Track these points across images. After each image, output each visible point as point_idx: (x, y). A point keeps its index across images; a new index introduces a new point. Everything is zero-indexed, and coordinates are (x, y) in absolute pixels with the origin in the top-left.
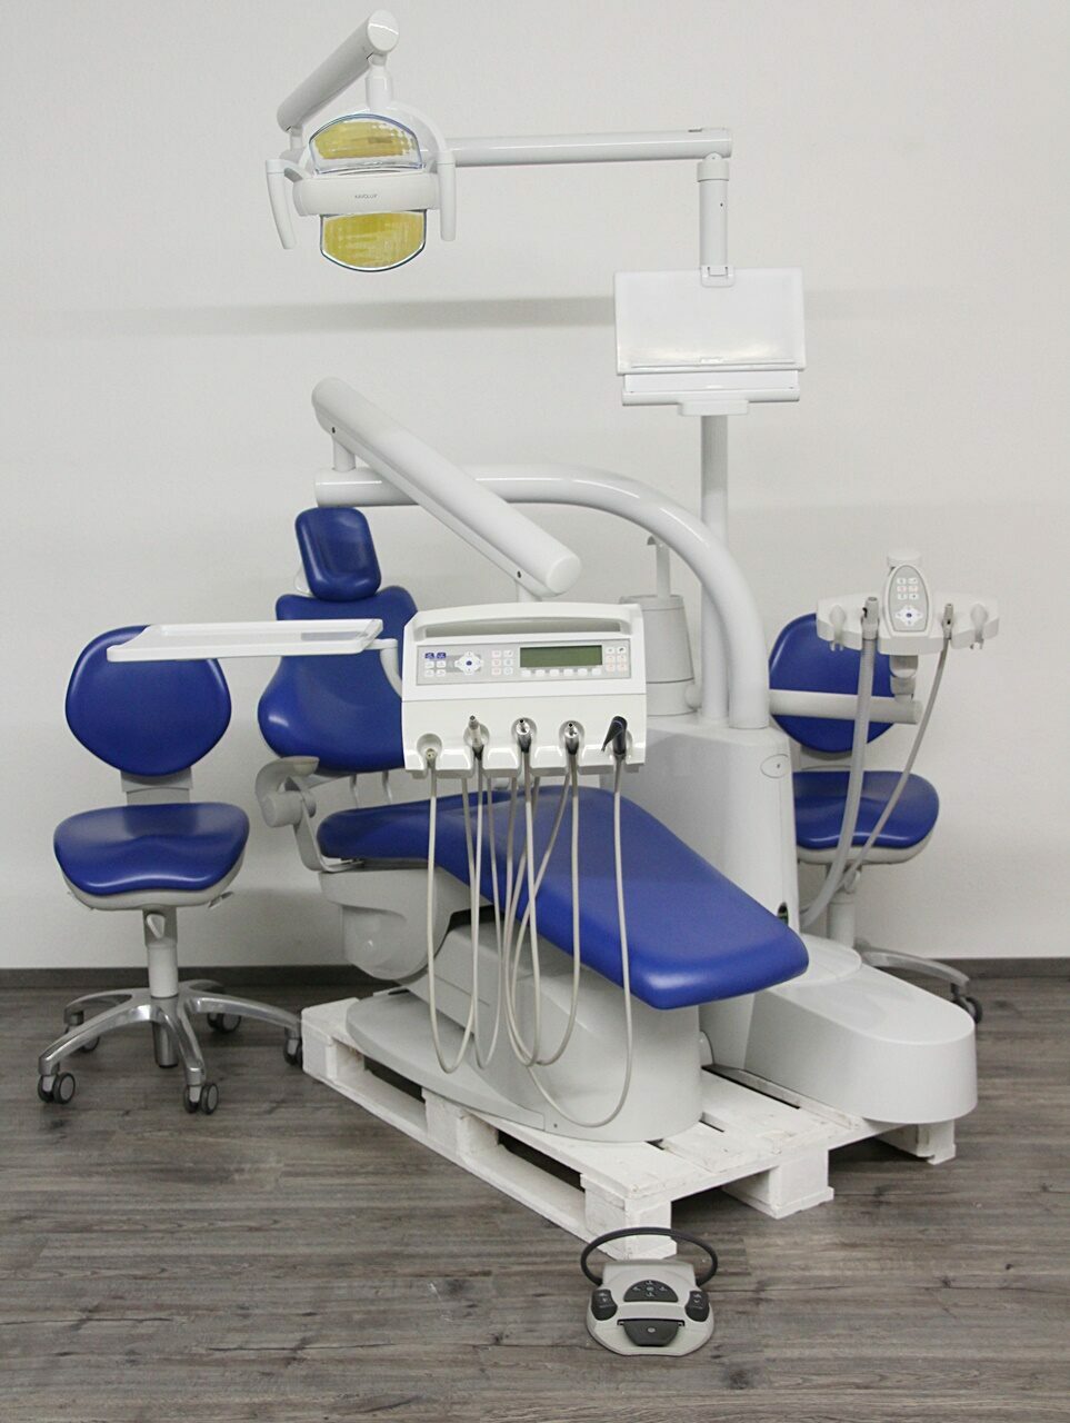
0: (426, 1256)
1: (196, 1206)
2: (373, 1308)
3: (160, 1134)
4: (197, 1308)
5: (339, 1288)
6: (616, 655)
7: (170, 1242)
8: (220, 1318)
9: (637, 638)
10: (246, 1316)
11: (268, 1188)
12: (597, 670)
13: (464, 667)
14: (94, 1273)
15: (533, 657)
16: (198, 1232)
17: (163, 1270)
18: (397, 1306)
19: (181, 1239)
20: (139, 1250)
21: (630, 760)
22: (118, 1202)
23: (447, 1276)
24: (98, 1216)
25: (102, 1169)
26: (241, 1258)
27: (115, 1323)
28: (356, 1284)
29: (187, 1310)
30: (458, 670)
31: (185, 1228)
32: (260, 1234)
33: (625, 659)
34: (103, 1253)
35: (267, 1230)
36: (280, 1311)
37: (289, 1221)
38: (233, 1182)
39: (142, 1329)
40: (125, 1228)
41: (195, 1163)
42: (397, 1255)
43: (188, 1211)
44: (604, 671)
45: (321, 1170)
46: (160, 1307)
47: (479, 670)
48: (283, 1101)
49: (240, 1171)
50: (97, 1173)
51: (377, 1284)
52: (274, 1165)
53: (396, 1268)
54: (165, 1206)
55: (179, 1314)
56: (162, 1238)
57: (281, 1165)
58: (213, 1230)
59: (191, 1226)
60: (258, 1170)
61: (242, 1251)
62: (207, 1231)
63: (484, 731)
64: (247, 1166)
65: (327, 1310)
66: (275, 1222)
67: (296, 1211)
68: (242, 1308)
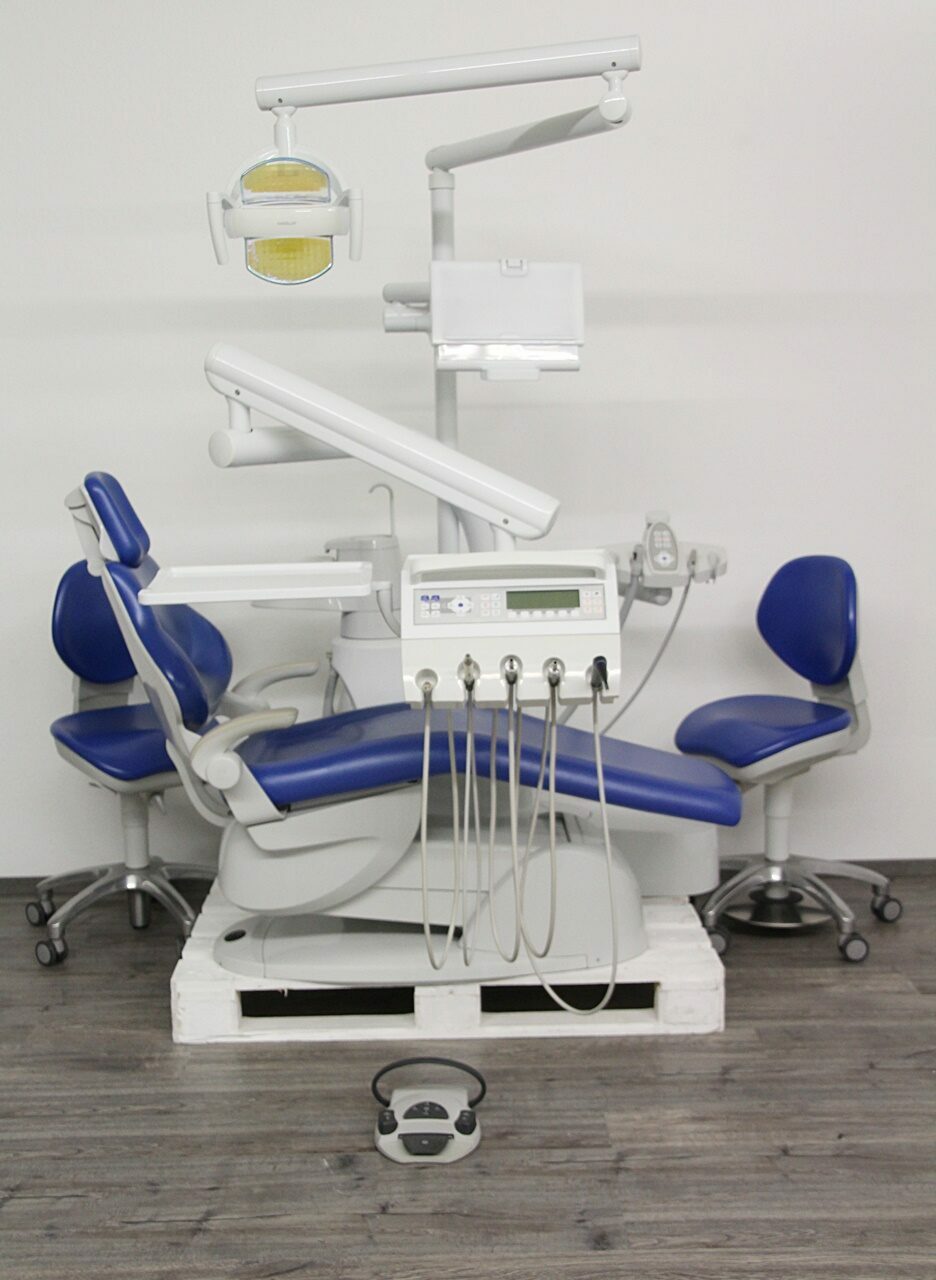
0: (319, 1134)
1: (111, 1092)
2: (272, 1182)
3: (76, 1027)
4: (112, 1185)
5: (241, 1165)
6: (592, 598)
8: (131, 1194)
9: (611, 583)
10: (155, 1192)
11: (175, 1074)
12: (575, 612)
13: (456, 608)
14: (16, 1155)
15: (519, 600)
16: (112, 1116)
17: (80, 1151)
18: (293, 1180)
19: (98, 1122)
20: (57, 1134)
21: (605, 692)
22: (37, 1089)
23: (339, 1152)
24: (21, 1103)
25: (24, 1060)
26: (151, 1139)
27: (35, 1200)
28: (255, 1160)
29: (101, 1187)
30: (450, 611)
31: (100, 1112)
32: (168, 1116)
33: (601, 602)
34: (24, 1137)
35: (174, 1113)
36: (187, 1186)
37: (195, 1105)
39: (61, 1205)
40: (45, 1113)
41: (110, 1053)
42: (292, 1134)
43: (103, 1097)
44: (582, 613)
46: (76, 1185)
47: (470, 611)
49: (151, 1059)
50: (19, 1064)
51: (275, 1159)
53: (294, 1147)
54: (82, 1093)
55: (94, 1191)
56: (79, 1122)
59: (105, 1110)
60: (166, 1059)
61: (150, 1133)
62: (120, 1115)
63: (477, 667)
64: (157, 1055)
65: (230, 1185)
66: (182, 1105)
67: (201, 1095)
68: (152, 1184)
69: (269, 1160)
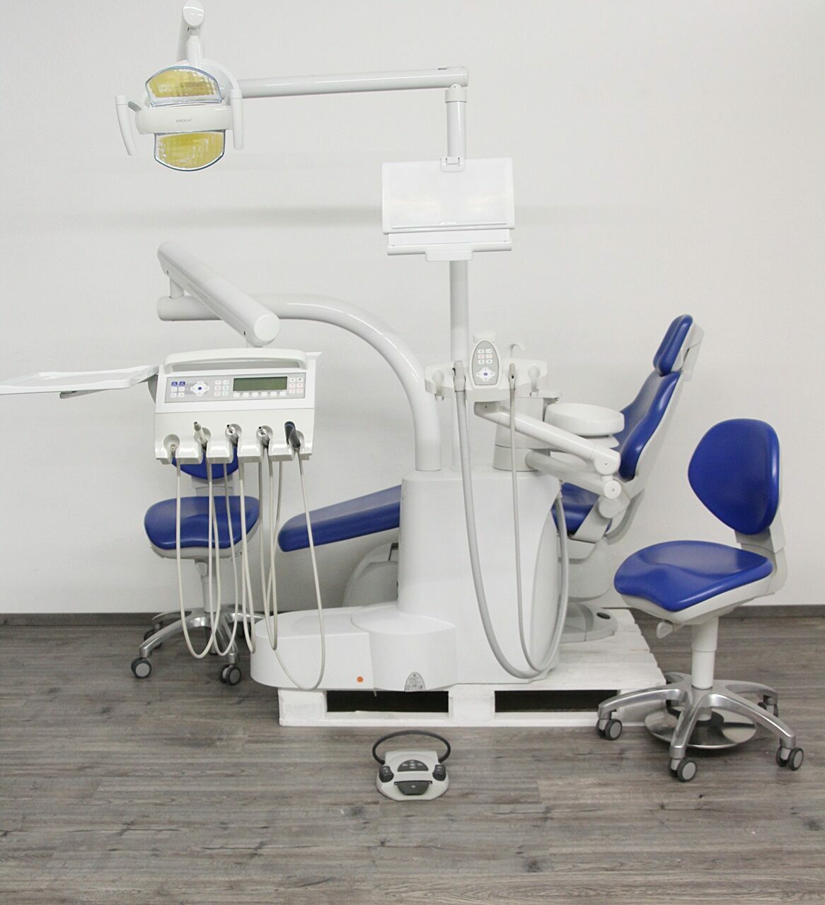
0: (338, 792)
1: (194, 761)
2: (305, 824)
3: (170, 716)
4: (195, 823)
5: (283, 812)
6: (296, 383)
7: (177, 783)
8: (209, 830)
9: (311, 372)
10: (225, 829)
11: (238, 750)
12: (283, 393)
13: (197, 391)
14: (130, 801)
15: (242, 385)
16: (195, 777)
17: (173, 800)
18: (320, 823)
19: (184, 781)
20: (158, 788)
21: (302, 451)
22: (144, 758)
23: (351, 804)
24: (133, 767)
25: (133, 738)
26: (222, 793)
27: (144, 832)
28: (293, 809)
29: (188, 824)
30: (192, 393)
31: (187, 774)
32: (234, 778)
33: (302, 386)
34: (136, 790)
35: (236, 776)
36: (247, 825)
37: (251, 771)
38: (216, 747)
39: (161, 836)
40: (149, 774)
41: (192, 734)
42: (319, 792)
43: (189, 764)
44: (288, 393)
45: (272, 739)
46: (171, 822)
47: (206, 393)
48: (247, 697)
49: (220, 739)
50: (131, 740)
51: (307, 809)
52: (241, 736)
53: (321, 801)
54: (174, 761)
55: (183, 827)
56: (172, 781)
57: (246, 736)
58: (203, 776)
59: (191, 773)
60: (231, 739)
61: (223, 789)
62: (200, 776)
64: (225, 737)
65: (276, 825)
66: (243, 771)
67: (256, 765)
68: (222, 823)
69: (302, 809)
